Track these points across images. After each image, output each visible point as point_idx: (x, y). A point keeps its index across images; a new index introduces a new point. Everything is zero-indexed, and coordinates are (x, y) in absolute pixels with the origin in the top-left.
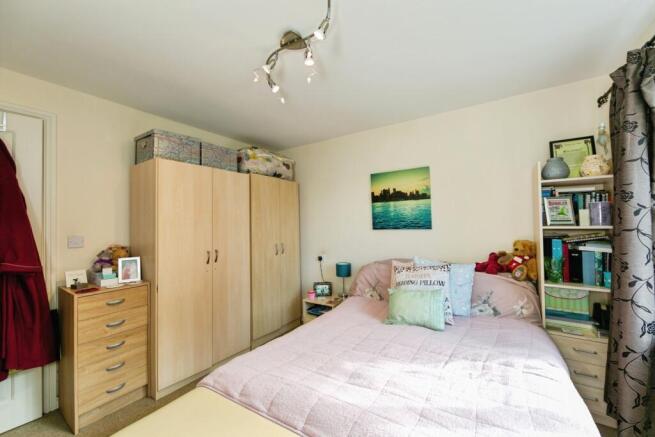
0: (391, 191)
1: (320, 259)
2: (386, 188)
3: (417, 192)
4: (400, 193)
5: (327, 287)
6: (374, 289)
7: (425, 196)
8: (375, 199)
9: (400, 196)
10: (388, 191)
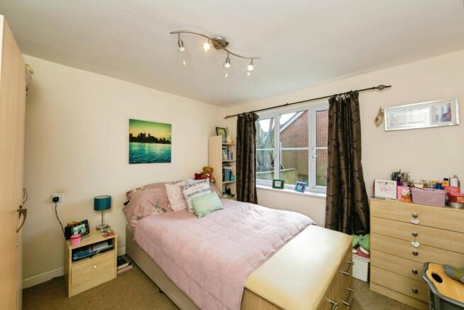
0: (147, 136)
1: (56, 200)
2: (143, 133)
3: (164, 139)
4: (153, 137)
5: (84, 225)
6: (156, 207)
7: (169, 142)
8: (132, 139)
9: (152, 140)
10: (144, 135)
